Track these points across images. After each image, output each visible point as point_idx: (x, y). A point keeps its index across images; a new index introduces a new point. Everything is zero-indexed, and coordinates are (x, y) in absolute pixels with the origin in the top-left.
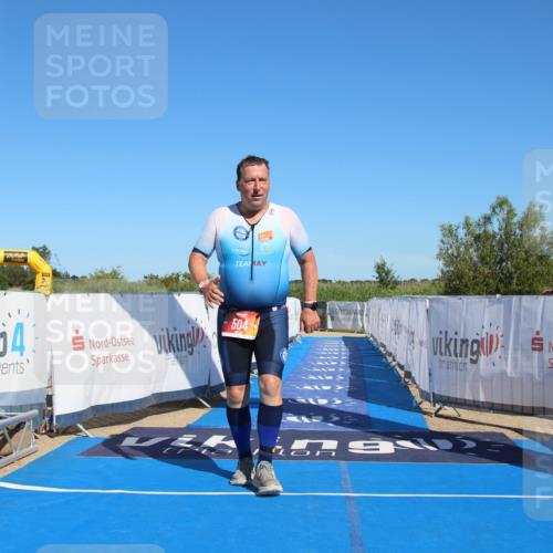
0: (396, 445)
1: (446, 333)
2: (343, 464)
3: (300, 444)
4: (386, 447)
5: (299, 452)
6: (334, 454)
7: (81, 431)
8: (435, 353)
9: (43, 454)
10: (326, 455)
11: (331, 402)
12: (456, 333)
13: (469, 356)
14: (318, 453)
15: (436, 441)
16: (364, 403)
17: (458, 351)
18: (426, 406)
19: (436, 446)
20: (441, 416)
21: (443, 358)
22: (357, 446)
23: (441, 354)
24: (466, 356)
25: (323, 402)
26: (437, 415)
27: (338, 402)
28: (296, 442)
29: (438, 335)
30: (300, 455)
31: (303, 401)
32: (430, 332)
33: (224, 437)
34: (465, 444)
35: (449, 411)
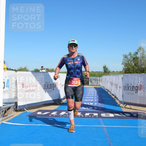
0: (114, 115)
1: (128, 84)
2: (100, 119)
3: (87, 114)
4: (112, 115)
5: (87, 116)
6: (97, 117)
7: (25, 110)
8: (124, 90)
9: (16, 116)
10: (95, 117)
11: (94, 104)
12: (131, 84)
13: (135, 91)
14: (93, 116)
15: (125, 114)
16: (103, 104)
17: (132, 89)
18: (121, 105)
19: (125, 115)
20: (126, 108)
21: (127, 91)
22: (103, 115)
23: (126, 90)
24: (134, 91)
25: (92, 104)
26: (125, 108)
27: (96, 104)
28: (86, 114)
29: (125, 85)
30: (88, 117)
31: (86, 104)
32: (123, 84)
33: (65, 112)
34: (134, 115)
35: (128, 106)
